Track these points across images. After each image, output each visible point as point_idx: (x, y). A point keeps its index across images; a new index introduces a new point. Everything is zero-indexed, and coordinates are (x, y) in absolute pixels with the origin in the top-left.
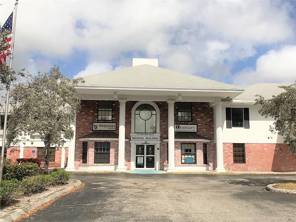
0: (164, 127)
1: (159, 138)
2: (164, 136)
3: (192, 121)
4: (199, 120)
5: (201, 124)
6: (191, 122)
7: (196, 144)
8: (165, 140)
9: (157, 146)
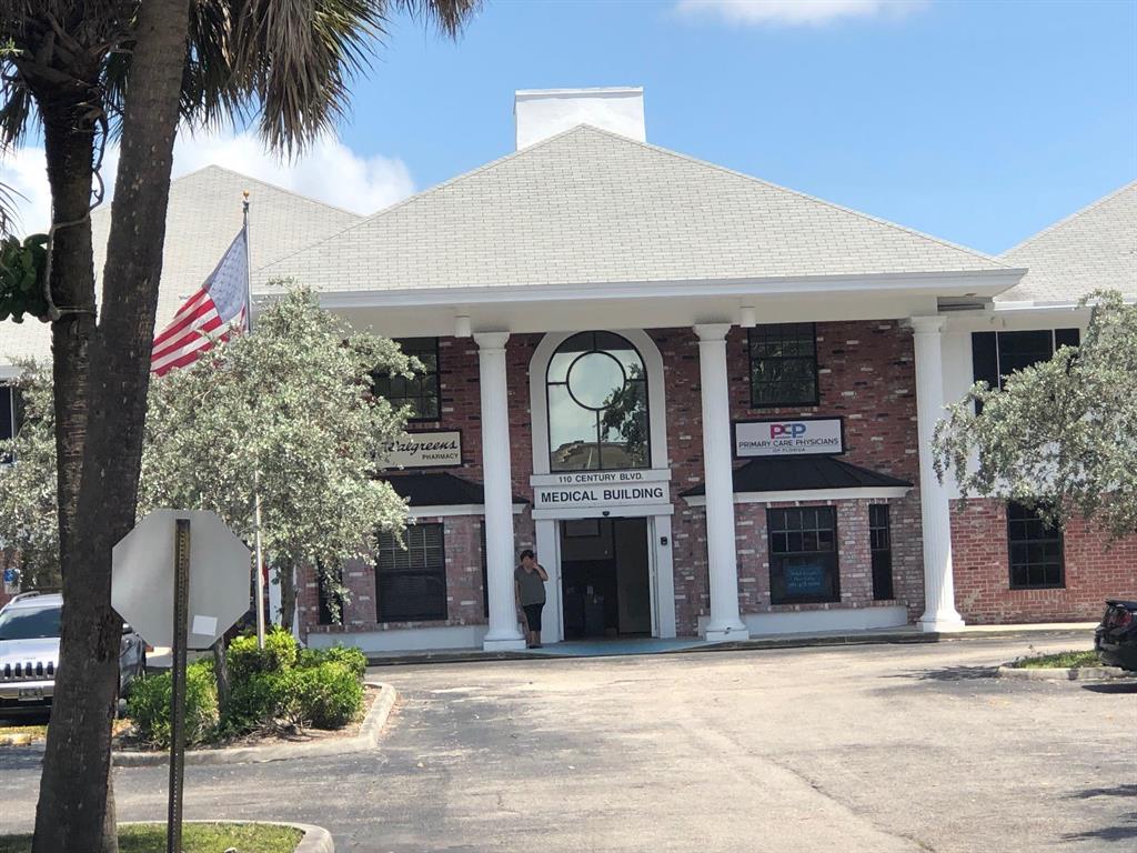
0: (689, 438)
1: (665, 488)
2: (690, 479)
3: (817, 404)
4: (852, 393)
5: (859, 416)
6: (815, 409)
7: (838, 509)
8: (692, 501)
9: (662, 528)
